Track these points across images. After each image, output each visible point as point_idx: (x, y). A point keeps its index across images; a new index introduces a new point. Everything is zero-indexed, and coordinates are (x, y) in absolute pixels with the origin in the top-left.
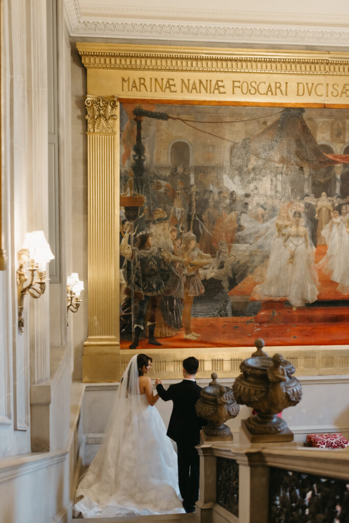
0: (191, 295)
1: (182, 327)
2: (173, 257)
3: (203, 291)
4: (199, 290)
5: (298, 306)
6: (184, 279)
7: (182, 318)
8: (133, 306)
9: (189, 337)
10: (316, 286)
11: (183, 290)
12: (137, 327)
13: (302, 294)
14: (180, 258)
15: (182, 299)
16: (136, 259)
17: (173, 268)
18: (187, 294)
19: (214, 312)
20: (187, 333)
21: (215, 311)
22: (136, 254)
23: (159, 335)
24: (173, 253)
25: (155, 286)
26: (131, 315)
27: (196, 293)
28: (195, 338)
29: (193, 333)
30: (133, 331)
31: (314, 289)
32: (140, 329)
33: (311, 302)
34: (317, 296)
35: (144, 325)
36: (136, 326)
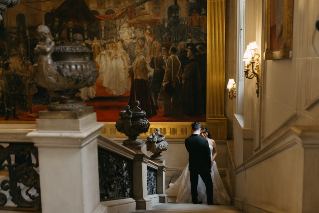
0: (31, 94)
1: (28, 110)
2: (21, 74)
3: (37, 91)
4: (35, 91)
5: (85, 100)
6: (27, 85)
7: (28, 105)
8: (5, 99)
9: (32, 115)
10: (95, 89)
11: (27, 91)
12: (8, 110)
13: (87, 93)
14: (25, 75)
15: (27, 96)
16: (4, 75)
17: (22, 80)
18: (29, 93)
19: (43, 103)
20: (31, 113)
21: (43, 102)
22: (4, 73)
23: (18, 114)
24: (21, 72)
25: (14, 89)
26: (4, 103)
27: (34, 93)
28: (35, 116)
29: (34, 113)
30: (6, 111)
31: (93, 91)
32: (9, 111)
33: (92, 98)
34: (96, 95)
35: (11, 109)
36: (7, 109)
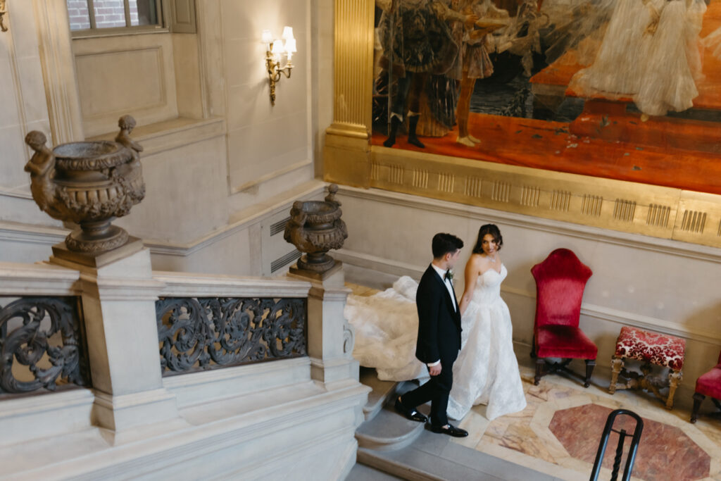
0: (472, 77)
1: (455, 124)
2: (449, 12)
3: (491, 72)
4: (485, 69)
5: (651, 114)
6: (463, 50)
7: (456, 110)
8: (390, 85)
9: (463, 141)
10: (695, 81)
11: (460, 68)
12: (395, 117)
13: (664, 93)
14: (459, 15)
15: (458, 82)
16: (398, 13)
17: (448, 31)
18: (466, 74)
19: (505, 108)
20: (462, 135)
21: (507, 106)
22: (398, 6)
23: (422, 133)
24: (450, 7)
25: (420, 58)
26: (387, 98)
27: (479, 75)
28: (472, 145)
29: (471, 137)
30: (389, 121)
31: (690, 87)
32: (398, 120)
33: (679, 108)
34: (694, 101)
35: (404, 115)
36: (393, 115)
